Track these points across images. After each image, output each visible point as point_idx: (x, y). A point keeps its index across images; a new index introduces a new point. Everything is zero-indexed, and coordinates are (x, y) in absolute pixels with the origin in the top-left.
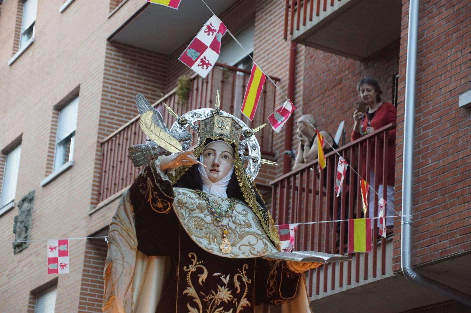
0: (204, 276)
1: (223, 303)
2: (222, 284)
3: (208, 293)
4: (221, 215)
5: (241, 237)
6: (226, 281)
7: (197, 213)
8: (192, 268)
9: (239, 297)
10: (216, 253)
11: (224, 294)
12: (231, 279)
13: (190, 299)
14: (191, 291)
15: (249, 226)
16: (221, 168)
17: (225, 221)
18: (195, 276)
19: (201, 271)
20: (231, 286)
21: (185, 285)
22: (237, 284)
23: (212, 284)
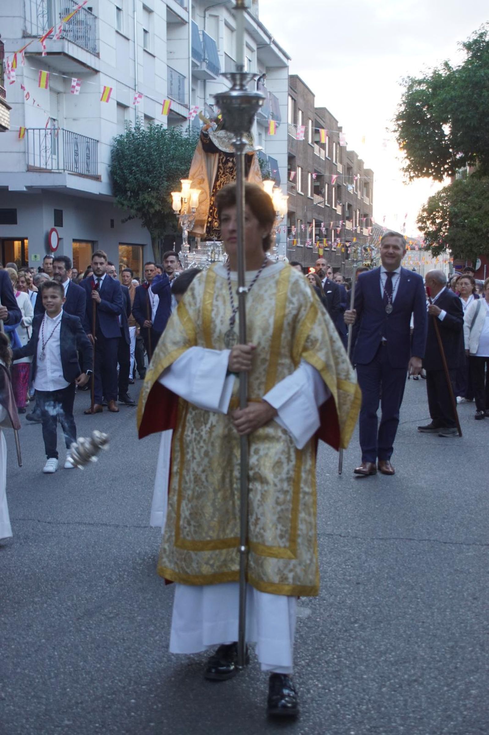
0: (224, 160)
1: (230, 167)
2: (230, 161)
3: (225, 164)
6: (231, 160)
7: (224, 139)
8: (221, 157)
10: (228, 152)
11: (230, 164)
12: (233, 160)
13: (220, 167)
14: (221, 165)
18: (222, 159)
19: (223, 158)
20: (233, 161)
21: (219, 163)
23: (227, 161)
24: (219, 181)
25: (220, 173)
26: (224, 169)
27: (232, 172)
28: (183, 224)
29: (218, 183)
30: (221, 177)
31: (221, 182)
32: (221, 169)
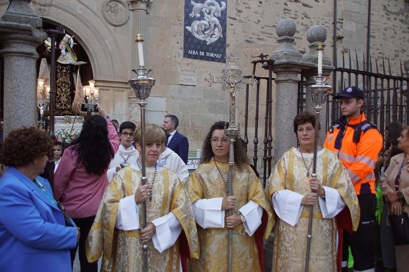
0: (60, 68)
1: (64, 72)
3: (61, 71)
4: (64, 56)
5: (68, 60)
6: (65, 68)
8: (58, 66)
9: (67, 71)
10: (63, 63)
11: (65, 71)
13: (58, 72)
14: (58, 71)
15: (69, 57)
16: (63, 47)
17: (65, 57)
18: (59, 68)
20: (66, 69)
21: (57, 70)
22: (67, 68)
23: (62, 69)
24: (58, 80)
25: (59, 75)
26: (61, 73)
27: (66, 75)
28: (40, 106)
29: (57, 82)
30: (59, 78)
31: (59, 81)
32: (59, 73)
